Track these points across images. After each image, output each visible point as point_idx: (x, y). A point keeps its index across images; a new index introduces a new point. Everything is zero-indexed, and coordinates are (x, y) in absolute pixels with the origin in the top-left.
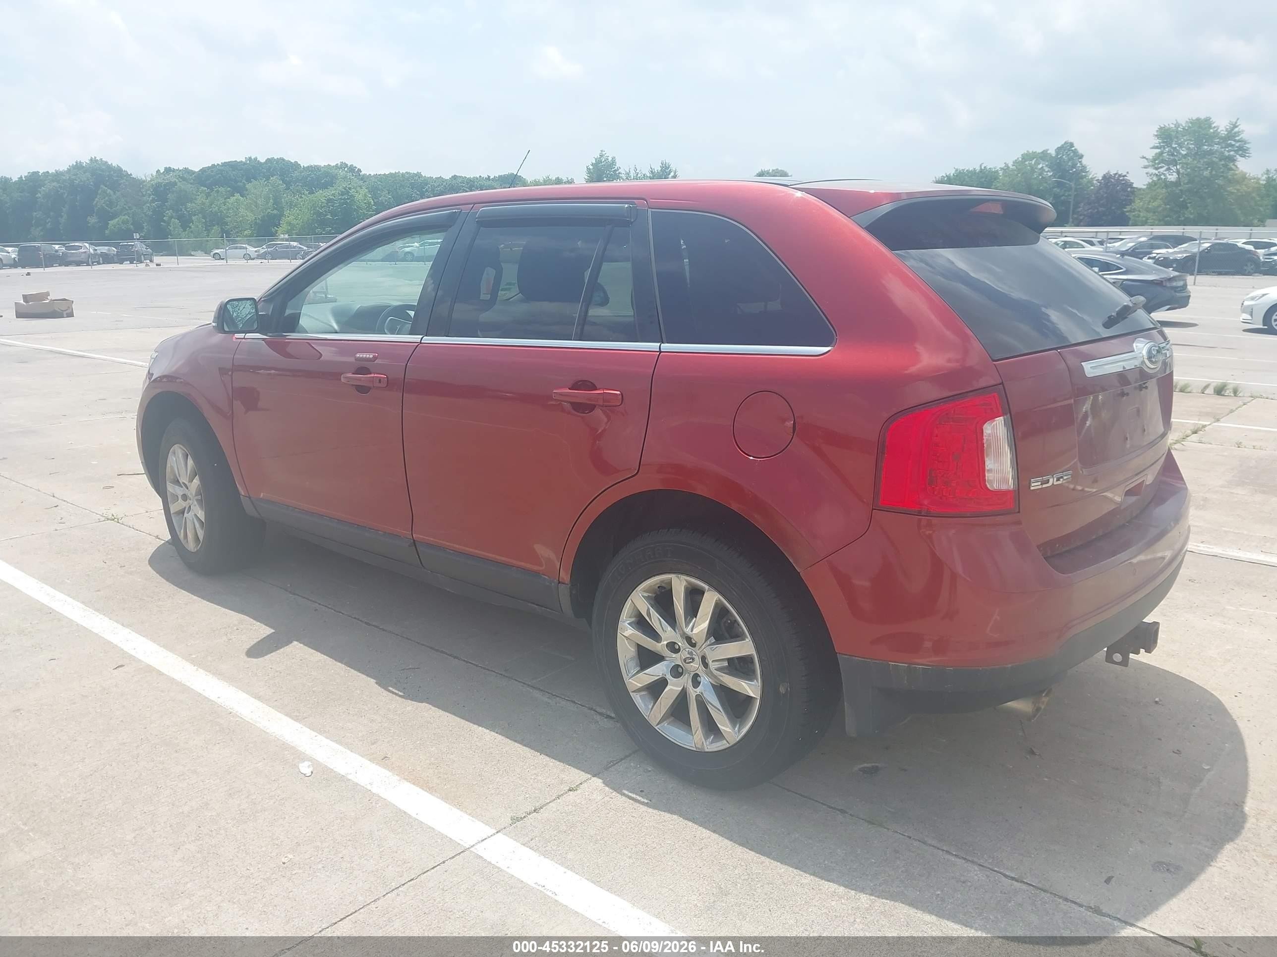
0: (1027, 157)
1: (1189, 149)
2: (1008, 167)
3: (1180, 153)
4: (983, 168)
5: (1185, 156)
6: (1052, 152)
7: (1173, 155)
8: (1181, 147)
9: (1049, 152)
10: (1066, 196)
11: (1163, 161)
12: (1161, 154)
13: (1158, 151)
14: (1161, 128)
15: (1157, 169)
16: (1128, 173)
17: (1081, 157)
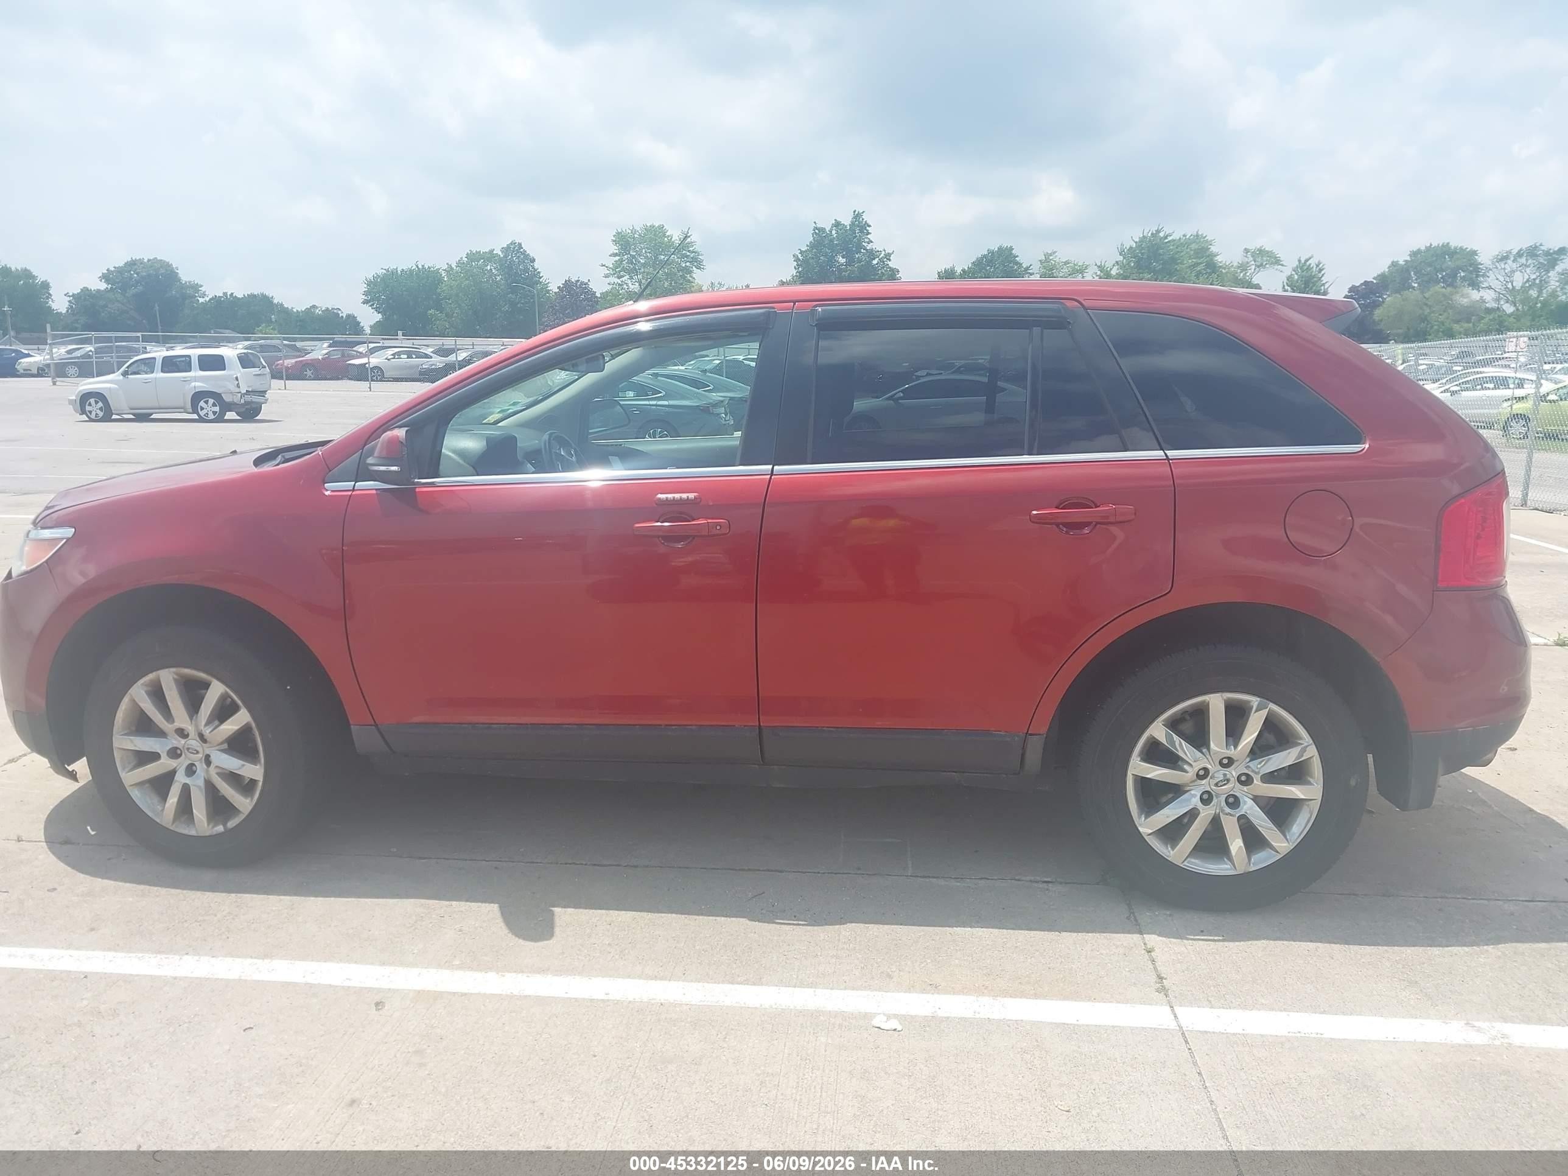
0: (472, 257)
1: (646, 257)
2: (452, 268)
3: (639, 262)
4: (420, 267)
5: (644, 265)
6: (498, 251)
7: (632, 263)
8: (640, 256)
9: (495, 252)
10: (522, 303)
11: (624, 270)
12: (621, 261)
13: (617, 258)
14: (618, 233)
15: (619, 278)
16: (589, 280)
17: (533, 261)
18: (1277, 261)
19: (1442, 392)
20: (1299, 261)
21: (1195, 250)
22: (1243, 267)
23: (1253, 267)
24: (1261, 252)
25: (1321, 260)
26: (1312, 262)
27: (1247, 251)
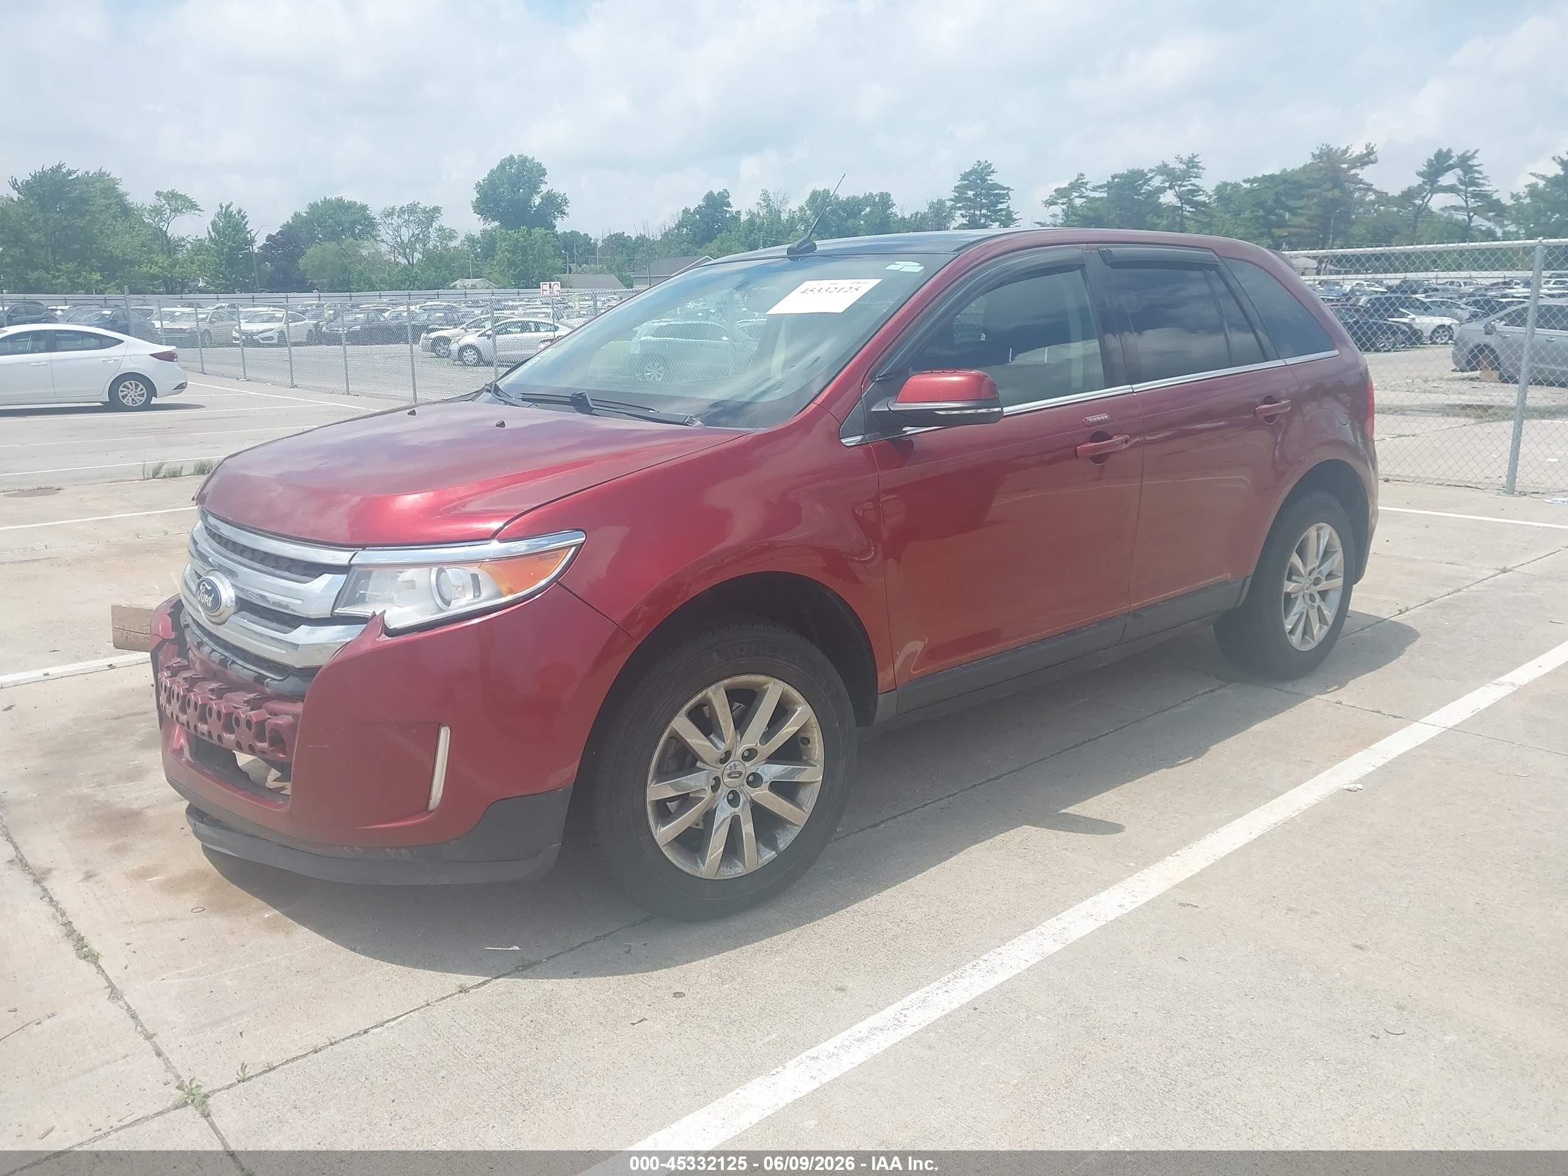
18: (194, 206)
19: (479, 336)
20: (221, 207)
21: (101, 189)
22: (157, 211)
23: (168, 211)
24: (172, 196)
25: (242, 208)
26: (234, 209)
27: (158, 194)
